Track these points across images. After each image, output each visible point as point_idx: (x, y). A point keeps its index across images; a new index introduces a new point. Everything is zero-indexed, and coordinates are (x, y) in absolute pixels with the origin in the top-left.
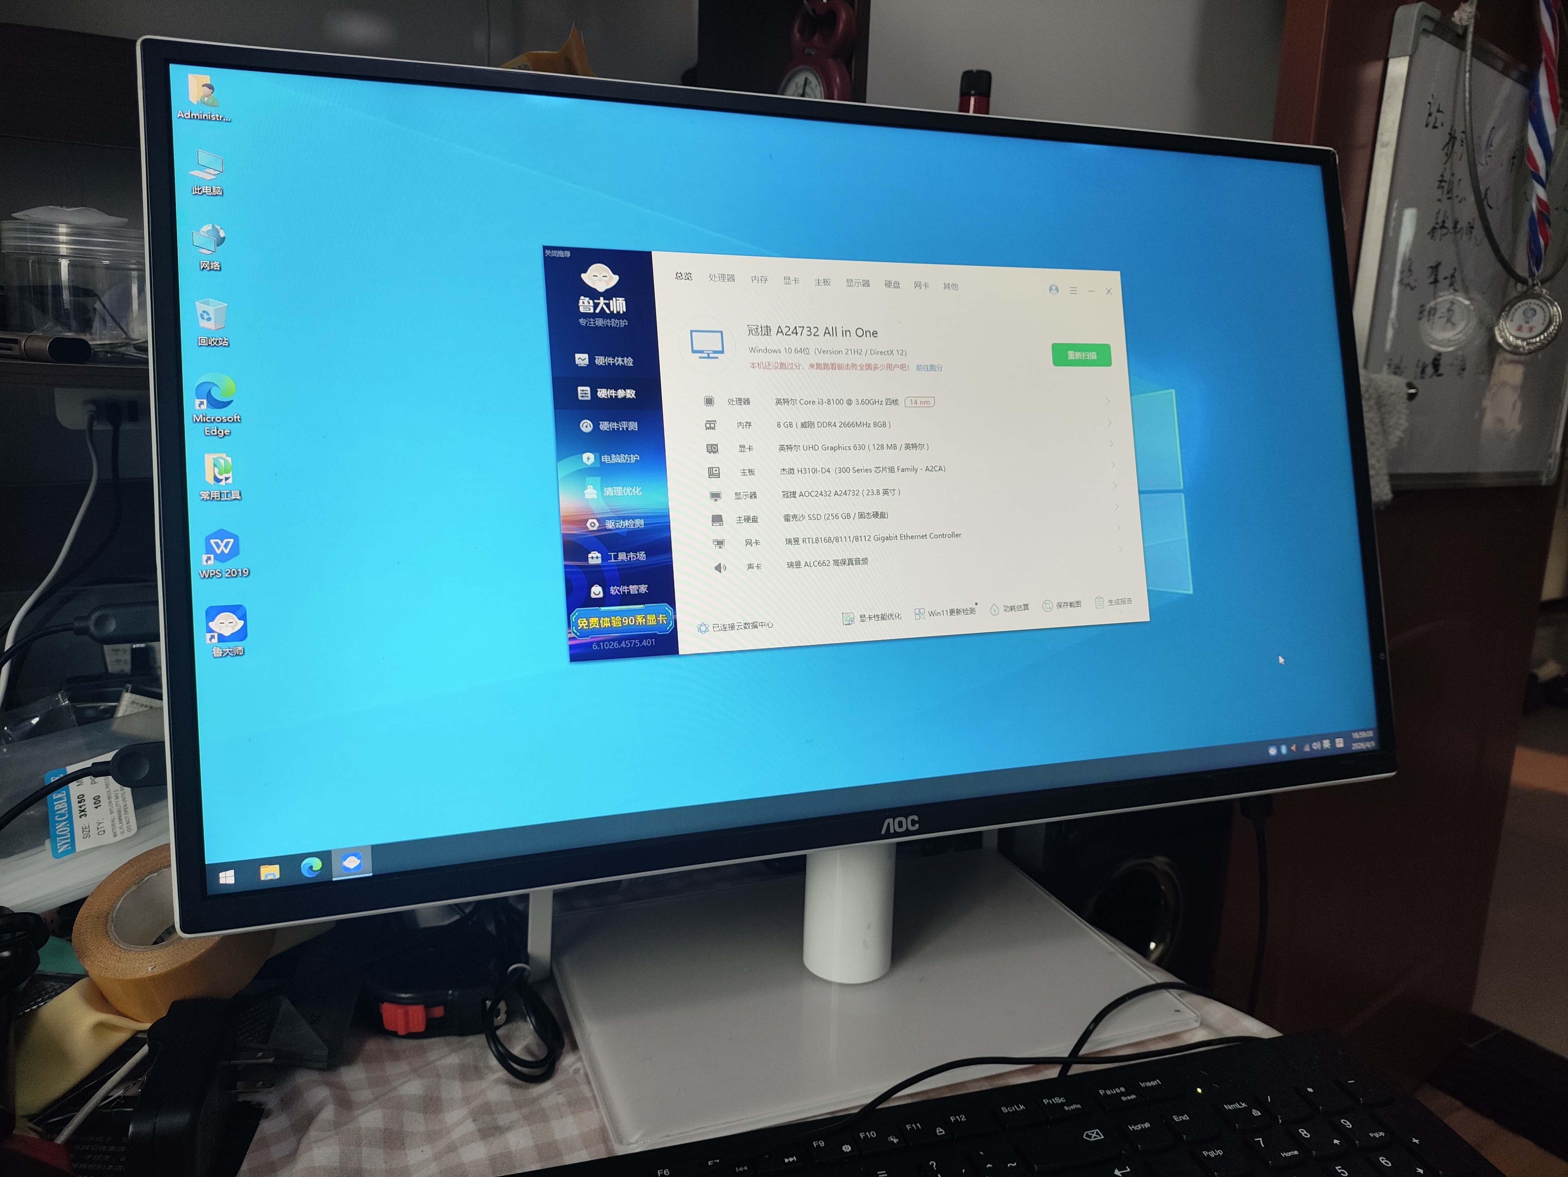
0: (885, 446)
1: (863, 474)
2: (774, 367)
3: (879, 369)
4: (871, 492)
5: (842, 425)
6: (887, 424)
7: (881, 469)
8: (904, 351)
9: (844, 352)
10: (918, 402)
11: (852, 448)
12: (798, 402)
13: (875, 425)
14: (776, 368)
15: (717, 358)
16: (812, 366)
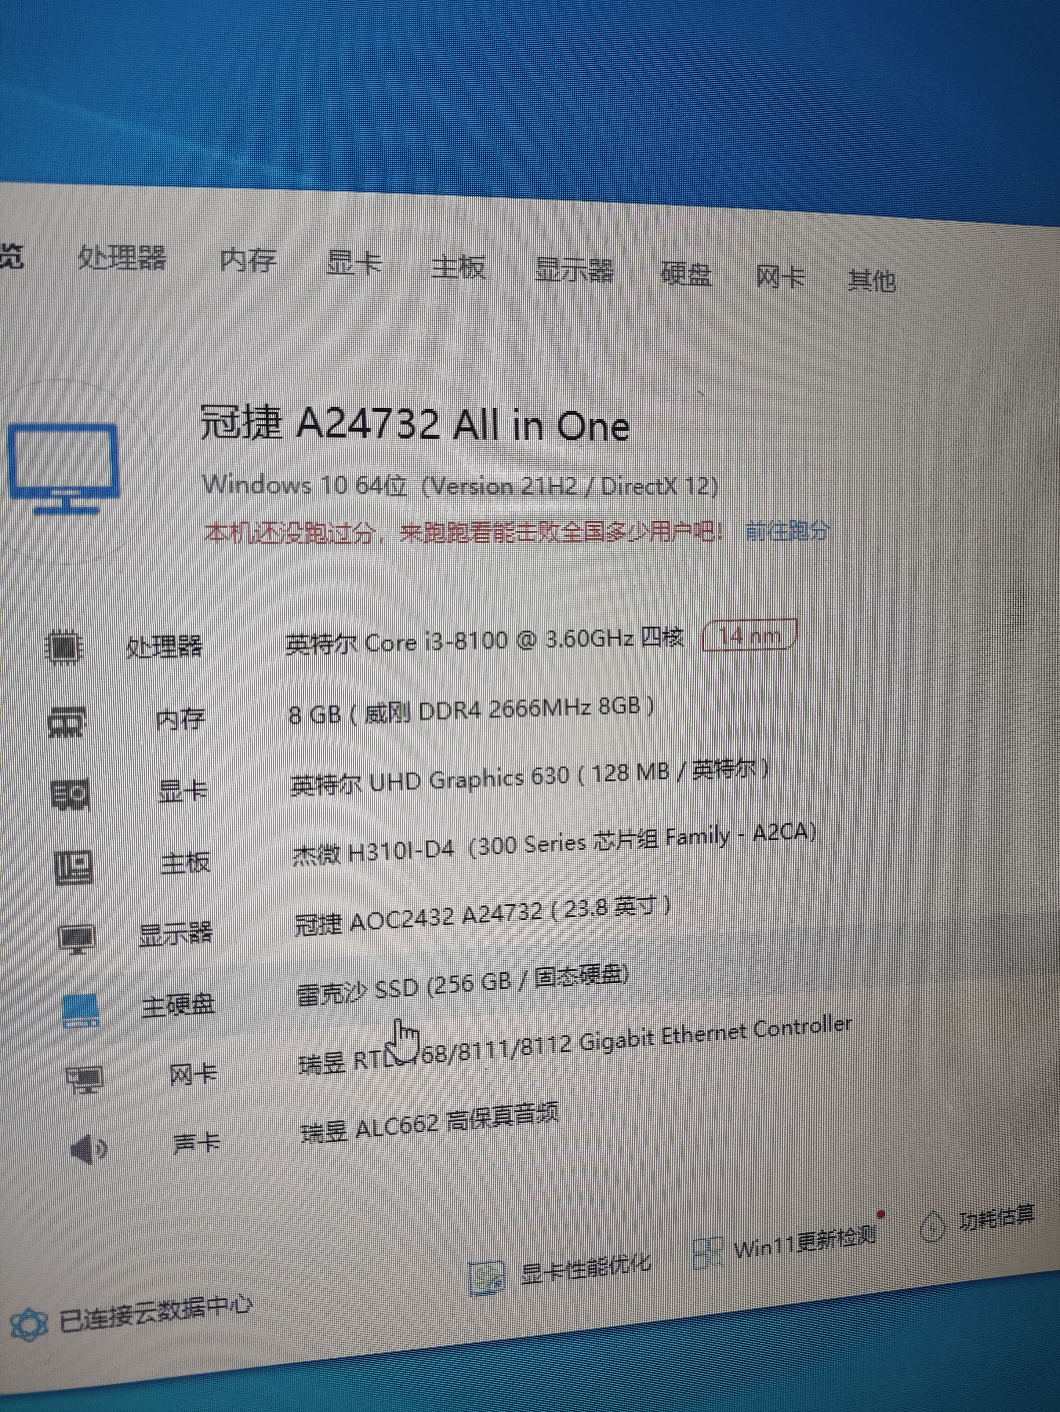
0: (633, 771)
1: (557, 856)
2: (287, 539)
3: (628, 537)
4: (578, 906)
5: (500, 712)
6: (645, 705)
7: (615, 839)
8: (711, 482)
9: (519, 486)
10: (745, 634)
11: (527, 778)
12: (360, 643)
13: (606, 706)
14: (294, 539)
15: (94, 511)
16: (410, 531)
